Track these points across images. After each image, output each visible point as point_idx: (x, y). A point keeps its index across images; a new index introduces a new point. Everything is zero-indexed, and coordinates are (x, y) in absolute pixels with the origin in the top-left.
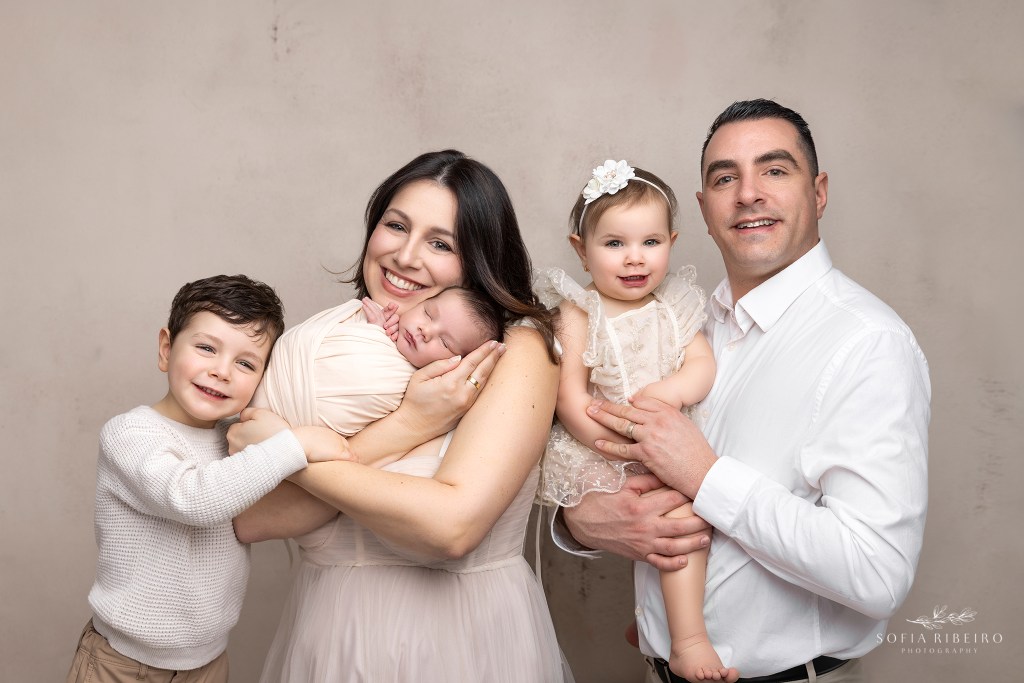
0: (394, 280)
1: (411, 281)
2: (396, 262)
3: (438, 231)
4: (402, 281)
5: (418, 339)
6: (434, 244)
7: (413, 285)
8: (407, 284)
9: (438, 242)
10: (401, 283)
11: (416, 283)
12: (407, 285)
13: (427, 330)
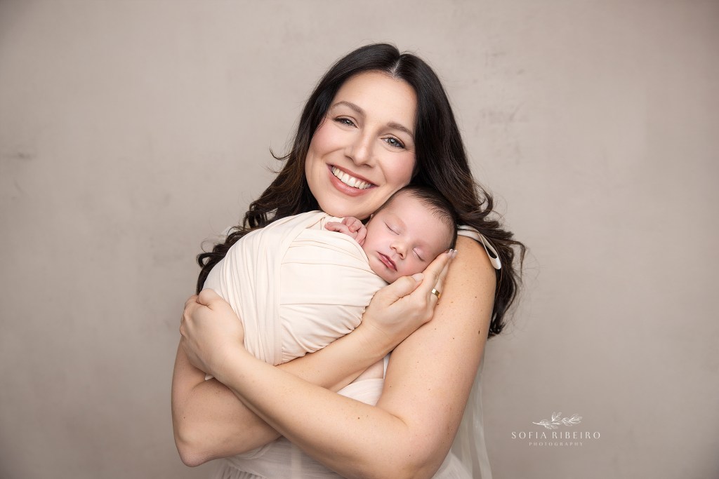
0: (345, 178)
1: (362, 179)
2: (350, 158)
3: (394, 126)
4: (353, 179)
5: (395, 259)
6: (387, 140)
7: (363, 183)
8: (359, 182)
9: (390, 138)
10: (352, 182)
11: (367, 182)
12: (359, 184)
13: (401, 248)
